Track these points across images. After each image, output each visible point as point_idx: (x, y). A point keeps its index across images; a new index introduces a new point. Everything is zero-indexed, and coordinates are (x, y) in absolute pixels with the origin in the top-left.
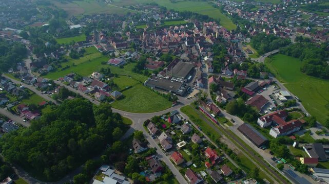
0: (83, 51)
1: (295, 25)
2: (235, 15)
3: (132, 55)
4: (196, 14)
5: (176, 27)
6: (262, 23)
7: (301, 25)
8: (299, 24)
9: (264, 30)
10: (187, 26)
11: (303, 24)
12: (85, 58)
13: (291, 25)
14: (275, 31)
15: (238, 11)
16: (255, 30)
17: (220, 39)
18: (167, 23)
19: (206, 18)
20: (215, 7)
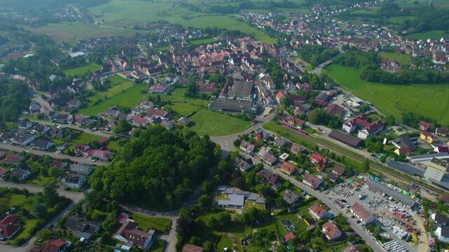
0: (108, 82)
1: (335, 34)
2: (268, 28)
3: (175, 80)
4: (224, 29)
5: (209, 46)
6: (302, 34)
7: (341, 35)
8: (339, 33)
9: (307, 42)
10: (220, 43)
11: (343, 33)
12: (115, 90)
13: (331, 35)
14: (319, 42)
15: (268, 23)
16: (298, 43)
17: (265, 54)
18: (196, 42)
19: (237, 34)
20: (241, 21)
